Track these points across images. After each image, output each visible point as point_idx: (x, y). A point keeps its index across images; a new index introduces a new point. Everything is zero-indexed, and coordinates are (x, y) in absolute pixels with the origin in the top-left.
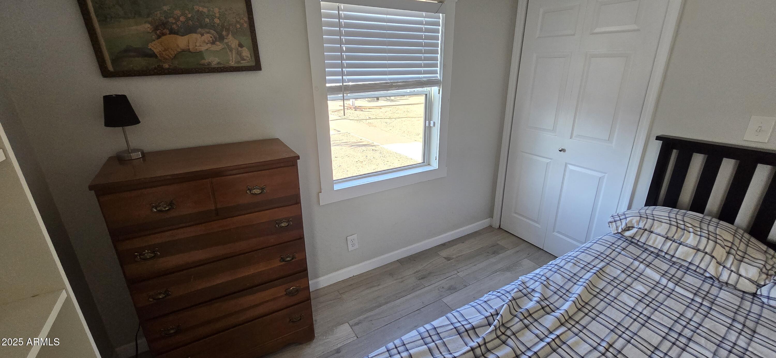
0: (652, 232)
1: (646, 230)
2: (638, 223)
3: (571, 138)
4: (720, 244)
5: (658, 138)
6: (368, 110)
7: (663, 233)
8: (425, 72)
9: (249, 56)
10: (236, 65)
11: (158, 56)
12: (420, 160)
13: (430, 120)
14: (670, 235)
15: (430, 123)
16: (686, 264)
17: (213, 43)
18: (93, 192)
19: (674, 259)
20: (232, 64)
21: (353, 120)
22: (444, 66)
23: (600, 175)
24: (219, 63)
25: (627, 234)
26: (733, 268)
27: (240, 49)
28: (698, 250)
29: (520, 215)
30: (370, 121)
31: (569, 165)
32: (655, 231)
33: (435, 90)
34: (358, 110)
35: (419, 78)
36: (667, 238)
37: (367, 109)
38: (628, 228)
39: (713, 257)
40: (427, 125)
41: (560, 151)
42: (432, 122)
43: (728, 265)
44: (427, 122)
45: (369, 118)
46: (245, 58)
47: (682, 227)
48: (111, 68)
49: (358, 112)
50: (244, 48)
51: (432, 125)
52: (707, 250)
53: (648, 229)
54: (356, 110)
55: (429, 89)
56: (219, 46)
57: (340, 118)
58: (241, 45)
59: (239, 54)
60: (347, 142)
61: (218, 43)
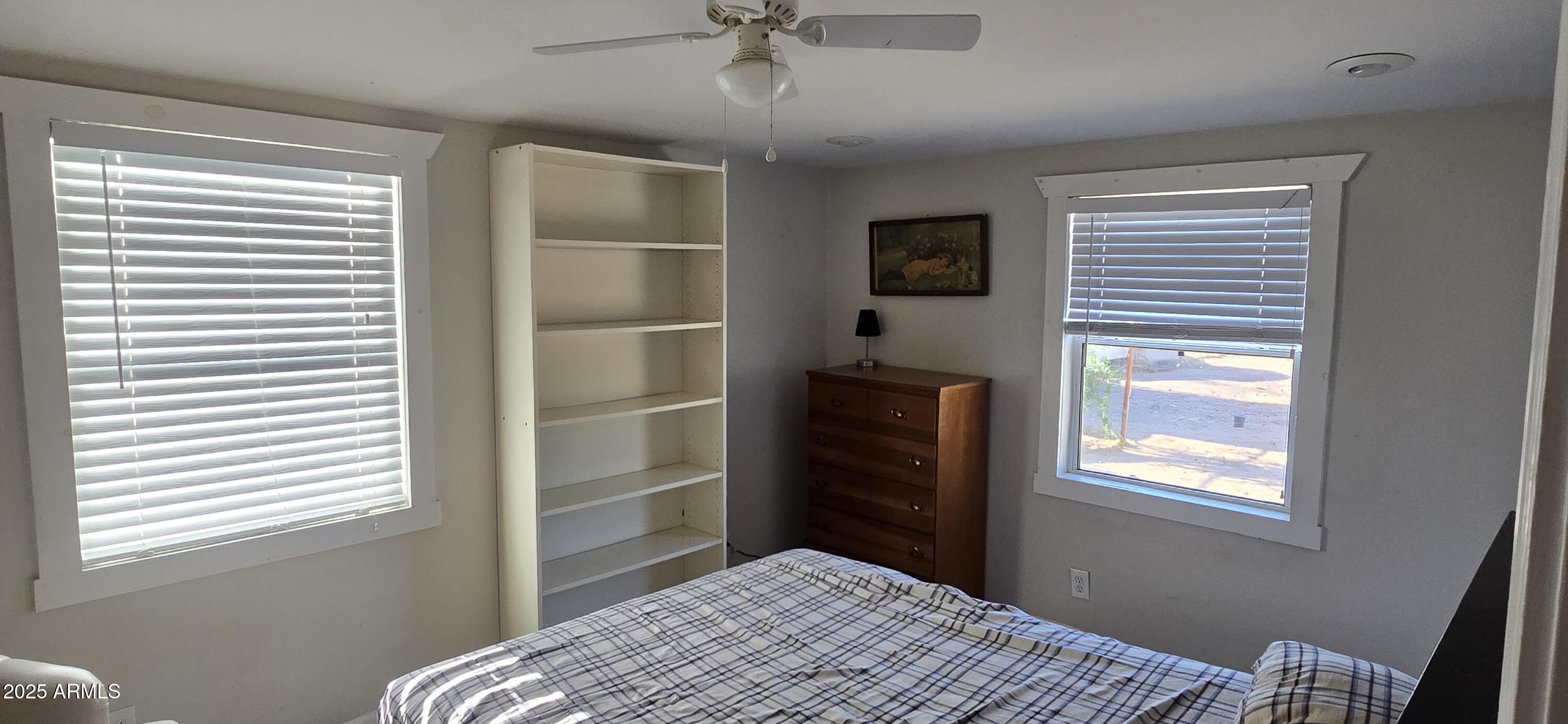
8: (1266, 314)
9: (977, 280)
10: (964, 289)
11: (907, 277)
17: (948, 267)
18: (807, 376)
20: (961, 287)
24: (949, 287)
27: (969, 272)
46: (973, 281)
48: (877, 288)
50: (973, 272)
56: (953, 269)
58: (971, 269)
59: (968, 277)
61: (951, 267)
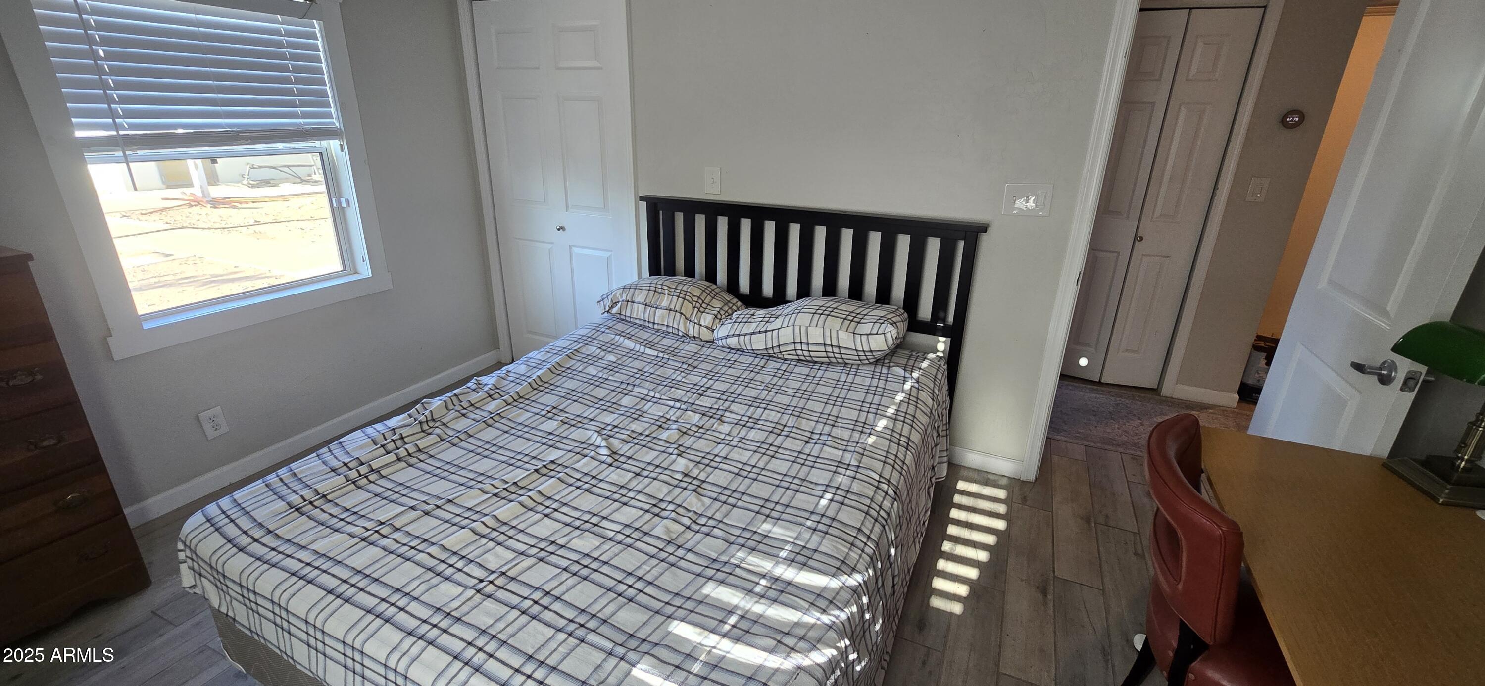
0: (633, 302)
1: (628, 301)
2: (621, 295)
3: (567, 210)
4: (688, 301)
5: (642, 199)
6: (251, 205)
7: (642, 301)
8: (305, 116)
12: (338, 267)
13: (339, 196)
14: (648, 301)
15: (339, 203)
16: (665, 328)
19: (656, 327)
21: (209, 228)
22: (343, 107)
23: (608, 254)
25: (614, 311)
26: (696, 321)
28: (670, 310)
29: (535, 333)
30: (257, 228)
31: (575, 250)
32: (636, 300)
33: (333, 145)
34: (221, 206)
35: (296, 124)
36: (646, 305)
37: (247, 203)
38: (614, 304)
39: (682, 314)
40: (335, 205)
41: (559, 229)
42: (343, 200)
43: (693, 320)
44: (334, 200)
45: (256, 221)
47: (660, 290)
49: (223, 212)
51: (344, 205)
52: (677, 309)
53: (630, 300)
54: (215, 208)
55: (324, 143)
57: (168, 227)
60: (196, 277)
